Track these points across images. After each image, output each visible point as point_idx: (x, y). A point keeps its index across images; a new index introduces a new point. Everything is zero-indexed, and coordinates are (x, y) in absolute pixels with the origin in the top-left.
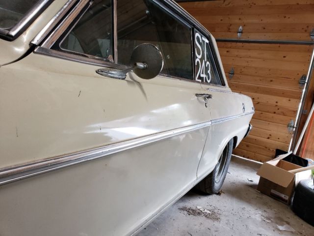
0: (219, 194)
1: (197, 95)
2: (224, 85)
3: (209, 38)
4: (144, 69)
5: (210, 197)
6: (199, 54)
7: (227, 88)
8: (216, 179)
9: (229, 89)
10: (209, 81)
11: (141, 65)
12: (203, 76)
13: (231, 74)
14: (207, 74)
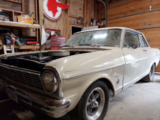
0: (152, 82)
1: (143, 51)
2: (148, 46)
3: (142, 35)
4: (135, 47)
5: (150, 83)
6: (140, 40)
7: (149, 47)
8: (150, 77)
9: (150, 47)
10: (144, 46)
11: (134, 47)
12: (142, 45)
13: (149, 41)
14: (143, 44)
